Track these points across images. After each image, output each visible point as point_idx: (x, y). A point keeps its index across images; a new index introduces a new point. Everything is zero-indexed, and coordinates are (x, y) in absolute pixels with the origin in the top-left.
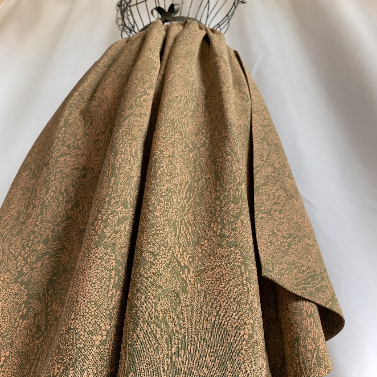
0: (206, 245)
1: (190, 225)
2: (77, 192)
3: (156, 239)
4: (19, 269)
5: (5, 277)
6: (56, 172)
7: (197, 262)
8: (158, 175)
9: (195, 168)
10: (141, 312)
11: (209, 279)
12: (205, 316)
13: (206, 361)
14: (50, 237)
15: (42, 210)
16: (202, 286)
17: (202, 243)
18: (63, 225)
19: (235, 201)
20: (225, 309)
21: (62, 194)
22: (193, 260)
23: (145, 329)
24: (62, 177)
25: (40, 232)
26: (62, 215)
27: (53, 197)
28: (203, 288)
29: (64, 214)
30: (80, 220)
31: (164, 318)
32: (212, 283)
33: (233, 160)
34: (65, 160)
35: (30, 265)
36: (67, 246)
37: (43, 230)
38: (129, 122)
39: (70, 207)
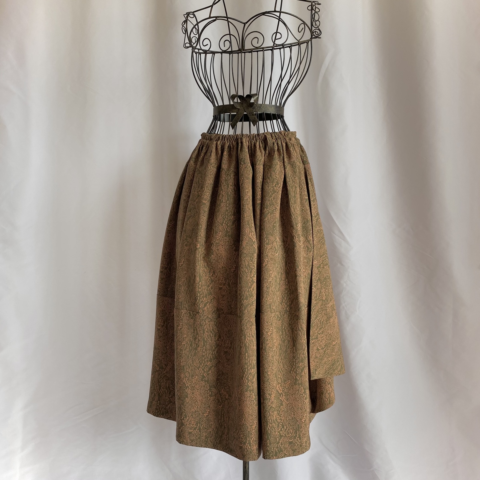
0: (289, 382)
1: (282, 370)
2: (218, 329)
3: (270, 387)
4: (202, 375)
5: (196, 378)
6: (205, 319)
7: (286, 391)
8: (267, 349)
9: (282, 332)
10: (268, 420)
11: (291, 399)
12: (290, 415)
13: (290, 431)
14: (212, 357)
15: (204, 343)
16: (288, 402)
17: (287, 381)
18: (216, 350)
19: (302, 361)
20: (297, 412)
21: (212, 332)
22: (284, 390)
23: (271, 426)
24: (209, 322)
25: (206, 356)
26: (214, 345)
27: (207, 335)
28: (288, 403)
29: (215, 344)
30: (223, 346)
31: (276, 419)
32: (292, 401)
33: (302, 335)
34: (207, 308)
35: (206, 372)
36: (220, 361)
37: (208, 355)
38: (248, 311)
39: (217, 339)
